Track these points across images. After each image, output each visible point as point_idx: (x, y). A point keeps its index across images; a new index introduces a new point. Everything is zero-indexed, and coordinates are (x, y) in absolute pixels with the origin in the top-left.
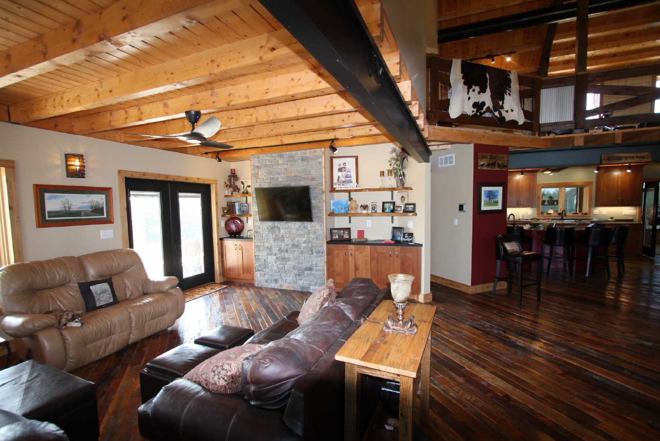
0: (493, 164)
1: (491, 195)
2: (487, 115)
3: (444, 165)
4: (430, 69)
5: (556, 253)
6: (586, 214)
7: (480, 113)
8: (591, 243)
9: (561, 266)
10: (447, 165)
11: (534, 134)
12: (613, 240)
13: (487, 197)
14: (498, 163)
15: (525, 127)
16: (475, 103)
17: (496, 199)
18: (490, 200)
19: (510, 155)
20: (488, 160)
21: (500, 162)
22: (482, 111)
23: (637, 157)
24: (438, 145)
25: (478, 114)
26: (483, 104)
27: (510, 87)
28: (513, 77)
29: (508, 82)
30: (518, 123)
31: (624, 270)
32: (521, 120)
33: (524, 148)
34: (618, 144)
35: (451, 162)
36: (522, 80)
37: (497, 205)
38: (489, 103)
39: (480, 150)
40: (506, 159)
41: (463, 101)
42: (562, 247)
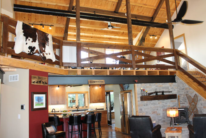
0: (40, 82)
1: (39, 99)
2: (37, 54)
3: (12, 81)
4: (3, 23)
5: (75, 129)
6: (87, 107)
7: (33, 53)
8: (88, 122)
9: (77, 135)
10: (14, 81)
11: (60, 67)
12: (97, 120)
13: (37, 100)
14: (43, 81)
15: (56, 63)
16: (30, 46)
17: (42, 102)
18: (39, 102)
19: (49, 77)
20: (37, 79)
21: (44, 81)
22: (34, 52)
23: (101, 82)
24: (8, 68)
25: (32, 53)
26: (34, 48)
27: (48, 42)
28: (50, 37)
29: (47, 39)
30: (52, 61)
31: (101, 133)
32: (54, 60)
33: (55, 74)
34: (93, 75)
35: (17, 79)
36: (54, 39)
37: (43, 105)
38: (37, 48)
39: (32, 73)
40: (47, 79)
41: (23, 45)
42: (77, 126)
